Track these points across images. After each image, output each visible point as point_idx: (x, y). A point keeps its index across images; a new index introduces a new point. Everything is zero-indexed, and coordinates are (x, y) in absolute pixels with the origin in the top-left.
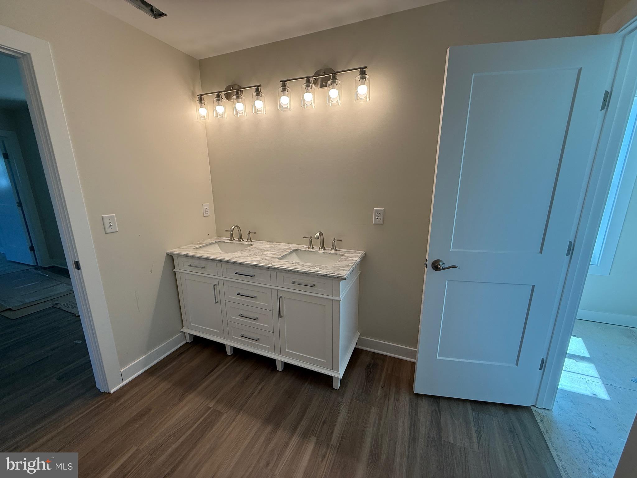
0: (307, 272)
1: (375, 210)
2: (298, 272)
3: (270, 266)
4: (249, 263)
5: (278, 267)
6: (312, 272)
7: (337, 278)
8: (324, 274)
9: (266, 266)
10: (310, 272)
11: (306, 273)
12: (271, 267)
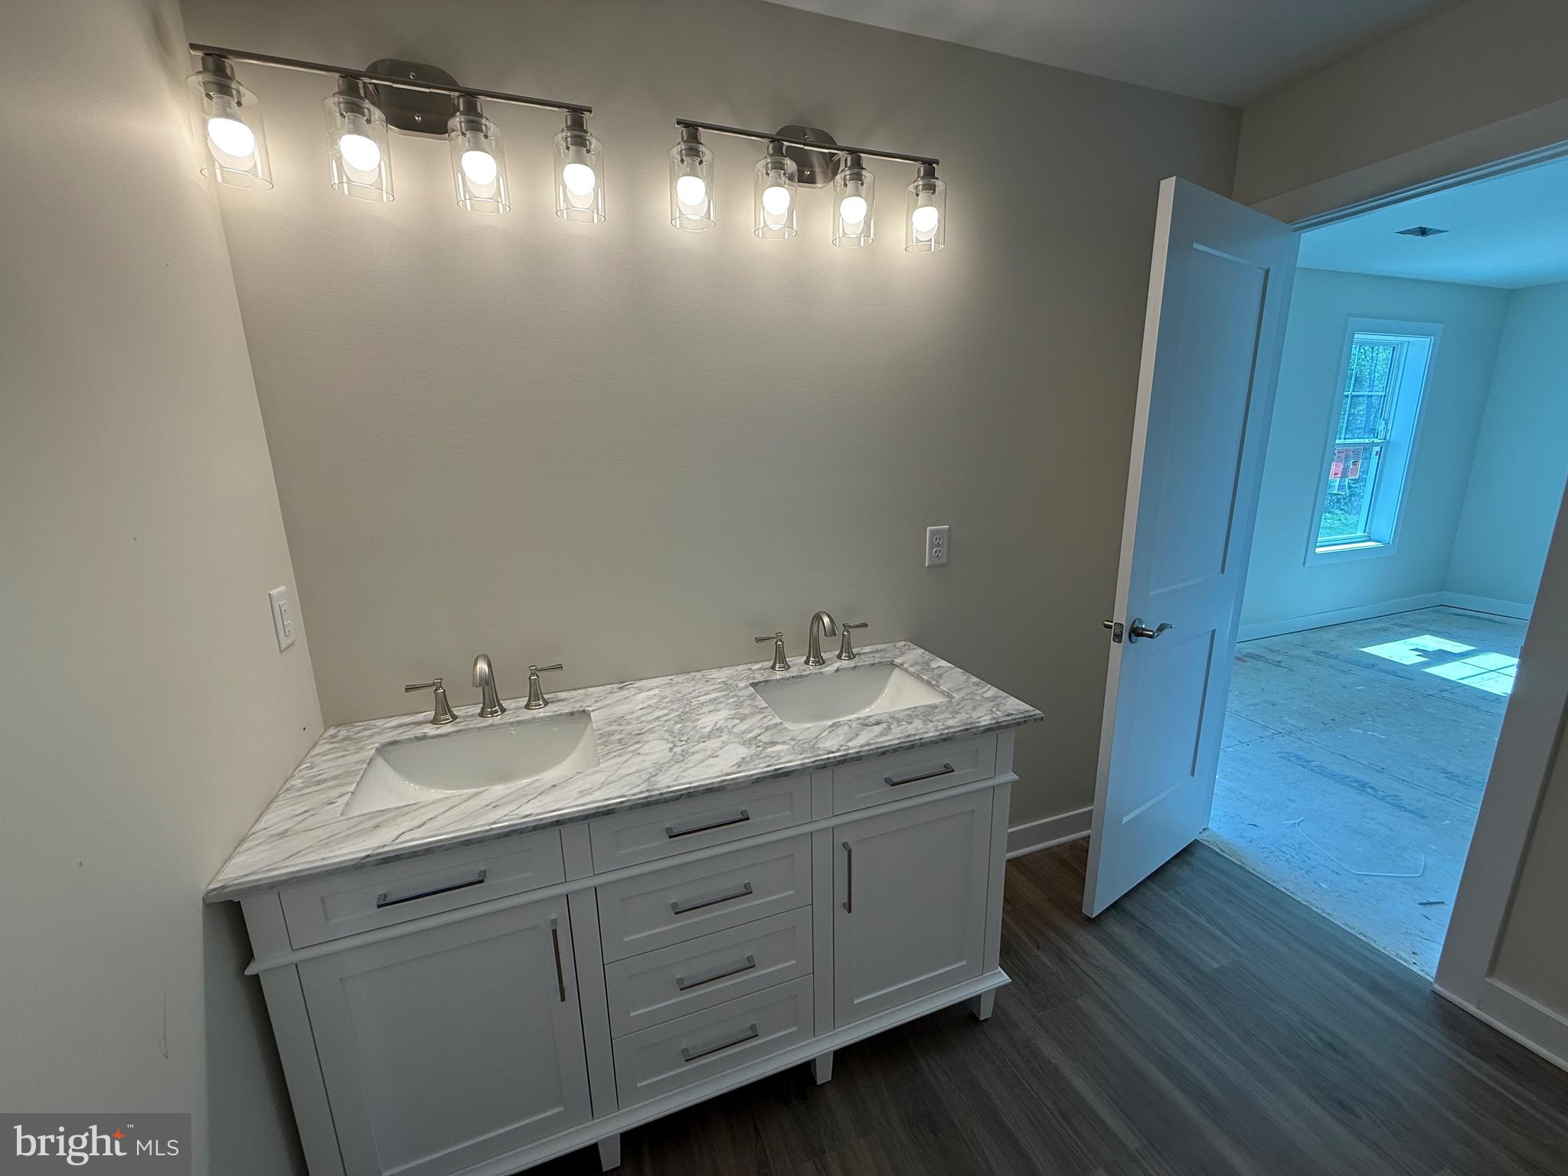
0: (948, 733)
1: (931, 531)
2: (922, 745)
3: (829, 758)
4: (746, 776)
5: (857, 752)
6: (961, 731)
7: (1025, 721)
8: (991, 724)
9: (815, 762)
10: (955, 732)
11: (945, 740)
12: (835, 757)
